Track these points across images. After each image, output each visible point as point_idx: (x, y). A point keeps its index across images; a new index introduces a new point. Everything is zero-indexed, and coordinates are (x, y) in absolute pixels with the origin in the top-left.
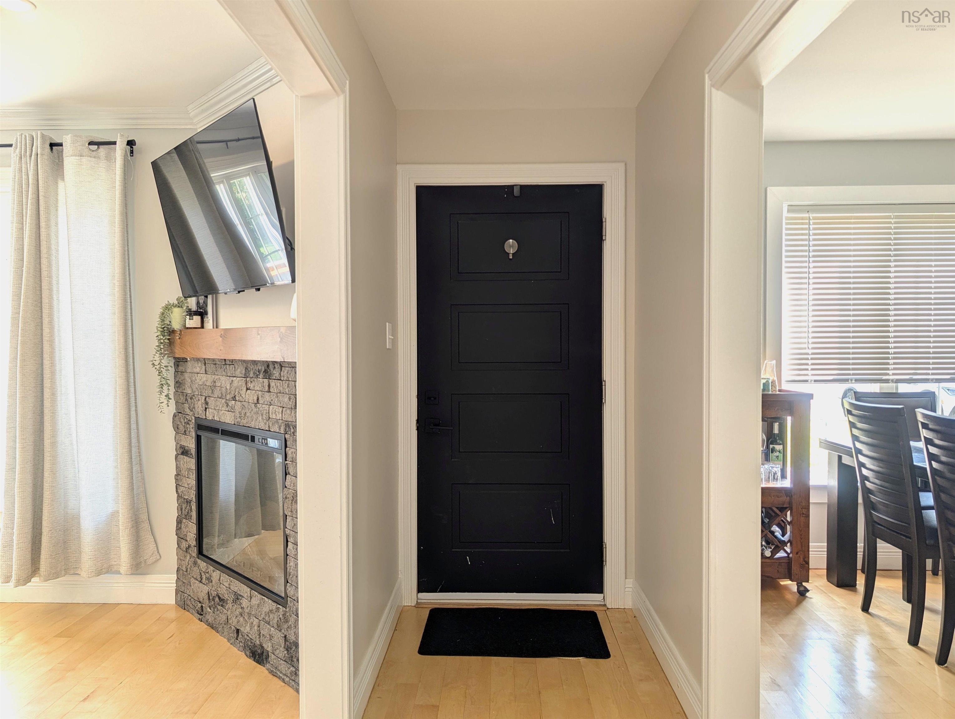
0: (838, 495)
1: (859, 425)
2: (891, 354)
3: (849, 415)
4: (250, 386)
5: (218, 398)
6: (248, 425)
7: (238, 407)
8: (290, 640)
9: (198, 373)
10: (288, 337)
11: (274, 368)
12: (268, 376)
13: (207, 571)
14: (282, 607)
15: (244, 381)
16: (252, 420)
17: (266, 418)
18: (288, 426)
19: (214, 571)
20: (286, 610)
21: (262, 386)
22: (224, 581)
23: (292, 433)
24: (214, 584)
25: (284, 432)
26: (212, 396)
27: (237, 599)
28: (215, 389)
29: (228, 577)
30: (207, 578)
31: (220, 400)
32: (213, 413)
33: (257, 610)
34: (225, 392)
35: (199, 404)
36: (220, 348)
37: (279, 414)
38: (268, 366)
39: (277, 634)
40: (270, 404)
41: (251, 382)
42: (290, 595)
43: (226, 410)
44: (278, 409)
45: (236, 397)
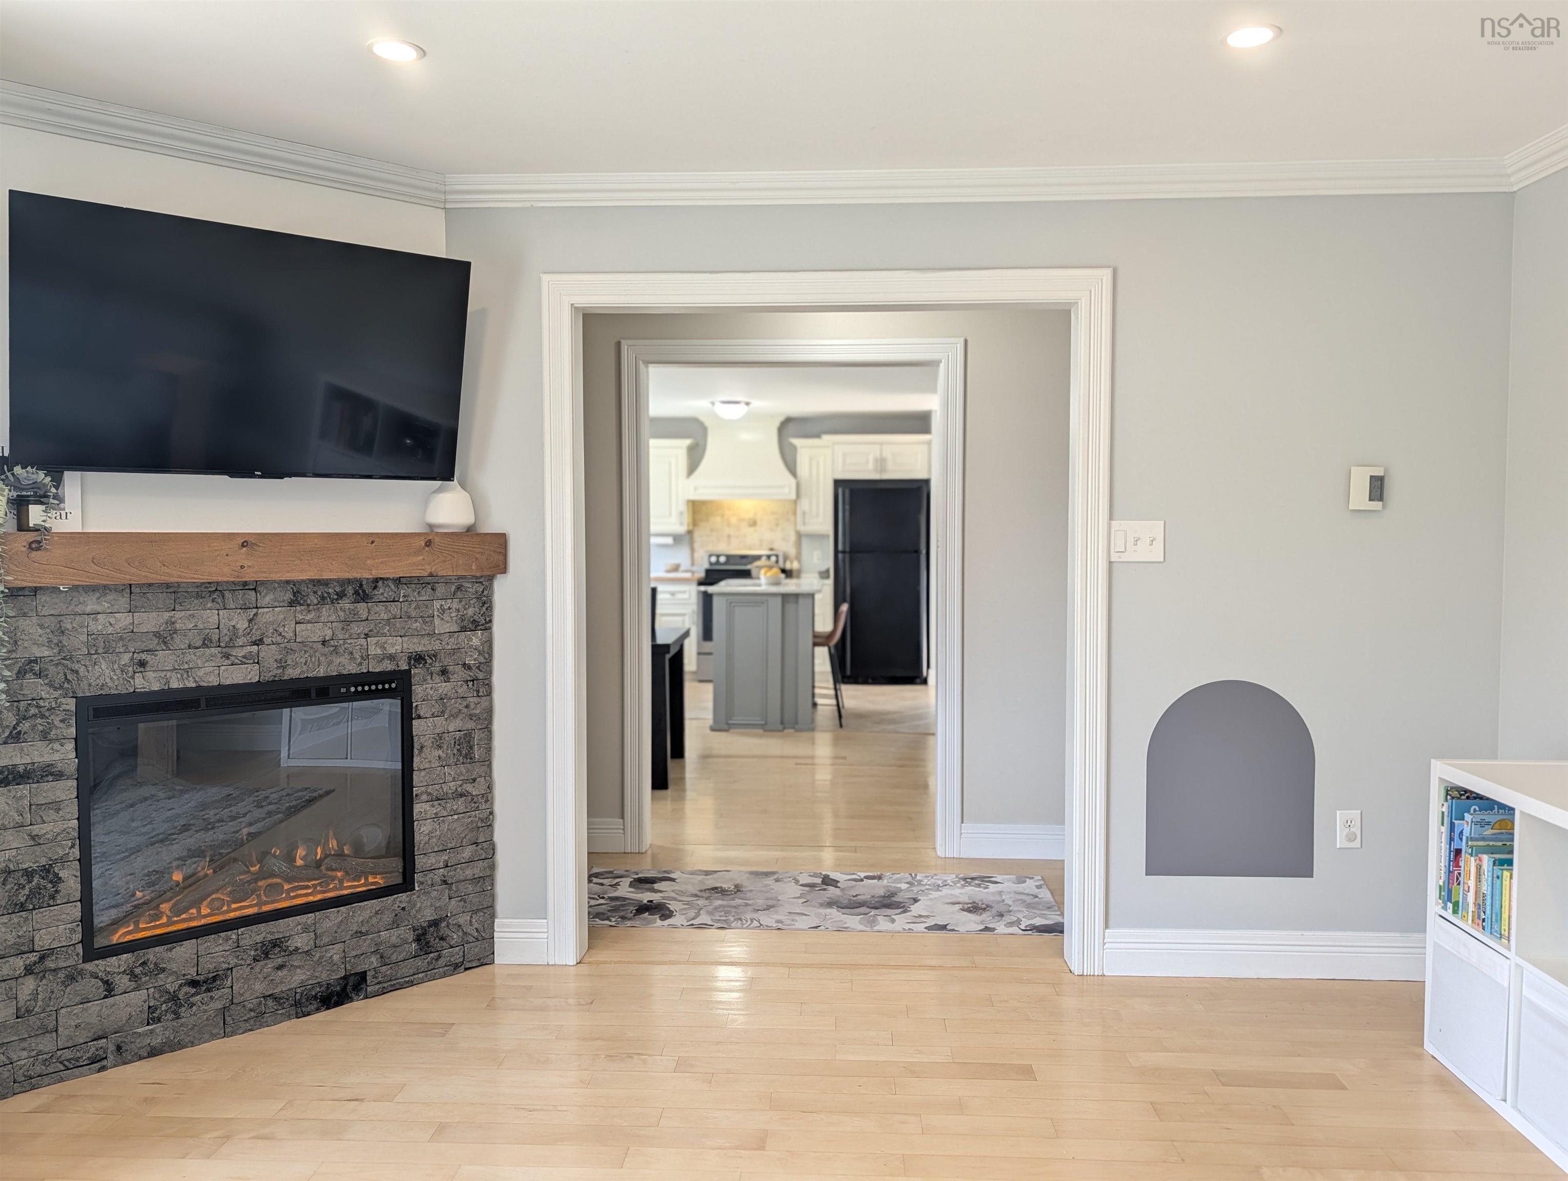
4: (303, 619)
5: (189, 648)
6: (305, 675)
7: (269, 653)
8: (421, 926)
9: (98, 613)
10: (447, 546)
11: (375, 588)
12: (362, 599)
13: (139, 963)
14: (405, 894)
15: (292, 611)
16: (319, 666)
17: (362, 657)
18: (418, 659)
19: (171, 950)
20: (415, 891)
21: (348, 613)
22: (213, 946)
23: (428, 664)
24: (174, 970)
25: (407, 668)
26: (164, 648)
27: (274, 947)
28: (175, 636)
29: (229, 933)
30: (139, 976)
31: (196, 651)
32: (163, 678)
33: (336, 932)
34: (226, 634)
35: (100, 669)
36: (240, 564)
37: (396, 645)
38: (361, 585)
39: (395, 932)
40: (367, 636)
41: (309, 611)
42: (426, 867)
43: (224, 664)
44: (391, 640)
45: (265, 639)
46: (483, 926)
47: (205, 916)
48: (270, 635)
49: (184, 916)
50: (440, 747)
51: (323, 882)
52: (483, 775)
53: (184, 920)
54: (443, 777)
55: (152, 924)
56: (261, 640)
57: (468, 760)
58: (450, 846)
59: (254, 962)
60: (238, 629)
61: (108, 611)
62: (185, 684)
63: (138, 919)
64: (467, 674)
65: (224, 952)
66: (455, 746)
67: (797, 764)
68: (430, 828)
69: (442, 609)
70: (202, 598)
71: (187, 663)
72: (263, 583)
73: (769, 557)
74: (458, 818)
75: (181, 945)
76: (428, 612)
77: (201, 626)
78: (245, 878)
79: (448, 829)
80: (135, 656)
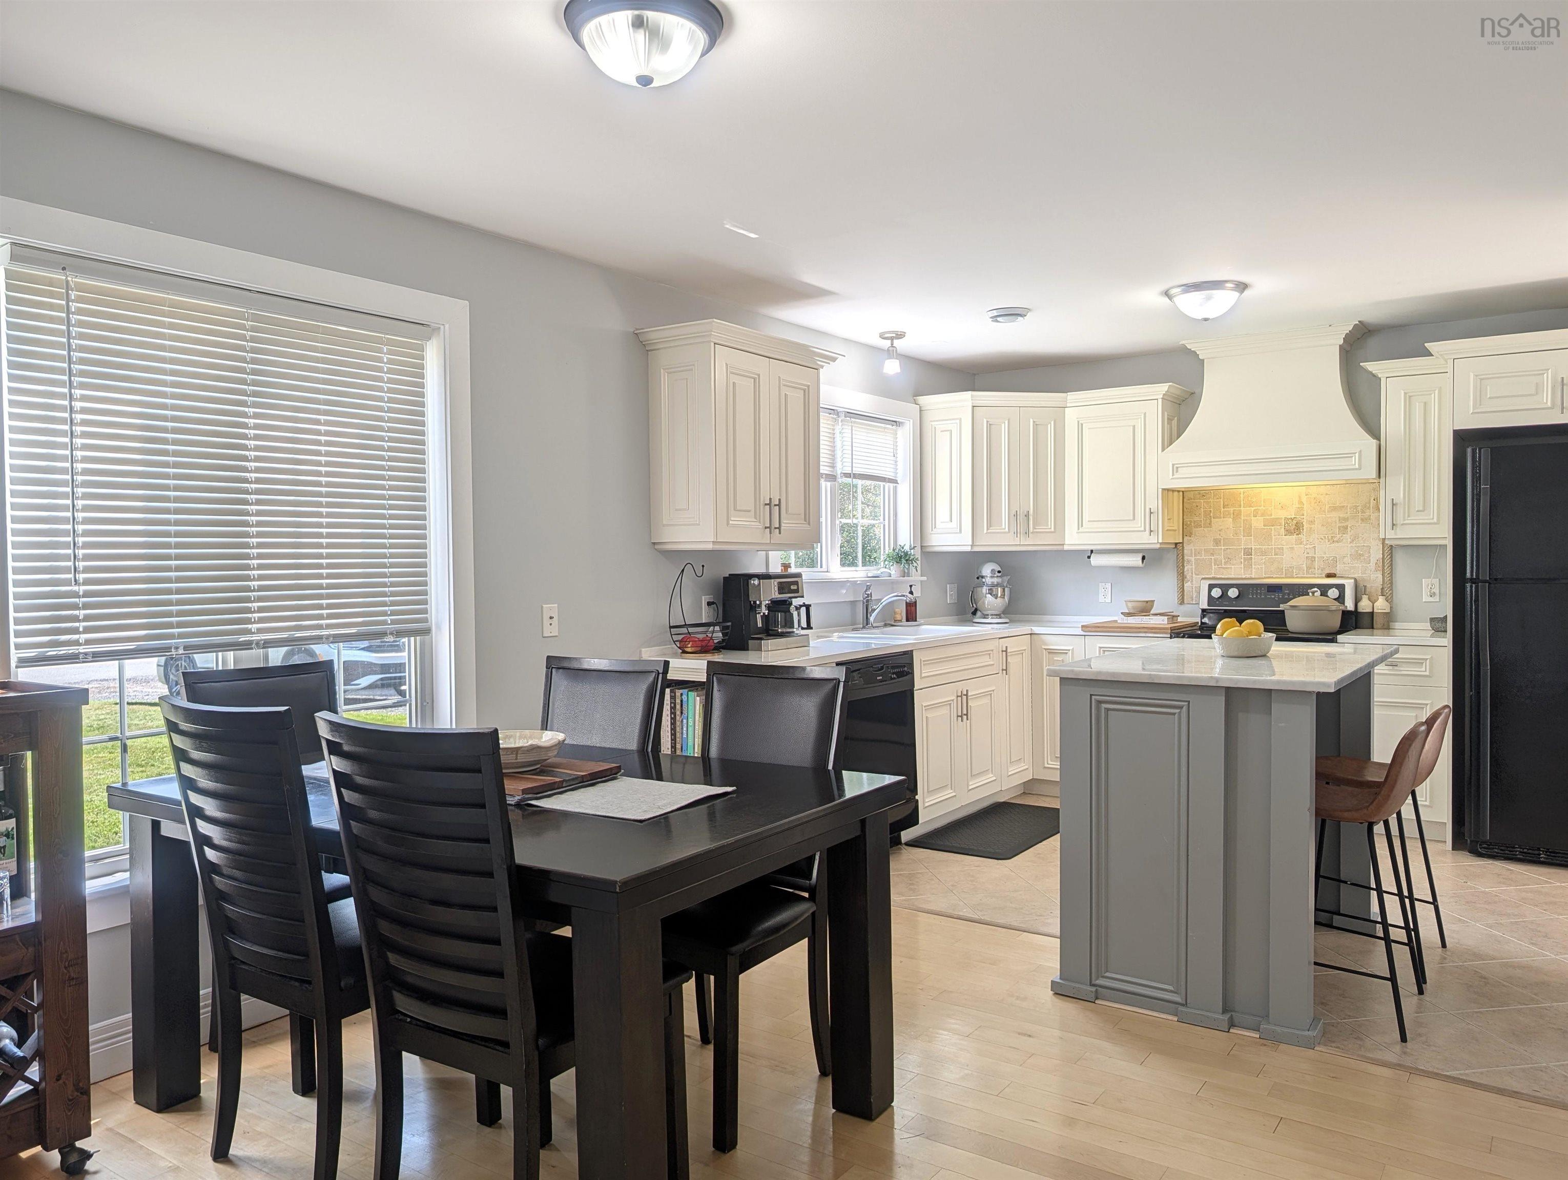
0: (153, 908)
1: (196, 755)
2: (254, 591)
3: (171, 733)
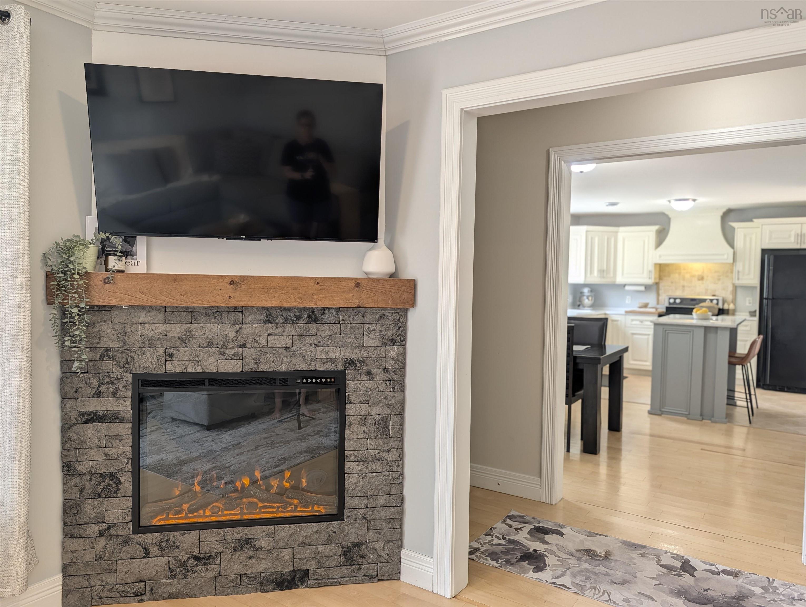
4: (273, 332)
5: (199, 348)
6: (273, 369)
7: (249, 354)
8: (347, 545)
9: (146, 323)
10: (371, 287)
11: (323, 314)
12: (313, 321)
13: (164, 540)
14: (336, 522)
15: (265, 327)
16: (282, 364)
17: (311, 359)
18: (351, 363)
19: (183, 535)
20: (343, 521)
21: (303, 330)
22: (209, 537)
23: (357, 367)
24: (184, 548)
25: (343, 369)
26: (184, 346)
27: (247, 544)
28: (191, 339)
29: (219, 530)
30: (164, 548)
31: (203, 349)
32: (183, 365)
33: (288, 541)
34: (221, 340)
35: (146, 358)
36: (229, 296)
37: (335, 353)
38: (313, 312)
39: (329, 547)
40: (316, 346)
41: (277, 328)
42: (352, 506)
43: (220, 359)
44: (332, 349)
45: (247, 344)
46: (393, 553)
47: (208, 516)
48: (250, 342)
49: (195, 514)
50: (364, 425)
51: (283, 506)
52: (396, 447)
53: (195, 517)
54: (366, 445)
55: (176, 516)
56: (244, 345)
57: (385, 436)
58: (369, 494)
59: (234, 551)
60: (229, 337)
61: (152, 322)
62: (196, 370)
63: (168, 512)
64: (386, 376)
65: (215, 542)
66: (375, 425)
67: (702, 449)
68: (356, 480)
69: (369, 330)
70: (208, 316)
71: (197, 357)
72: (247, 308)
73: (711, 301)
74: (376, 475)
75: (190, 533)
76: (359, 332)
77: (207, 334)
78: (234, 496)
79: (368, 482)
80: (167, 351)
